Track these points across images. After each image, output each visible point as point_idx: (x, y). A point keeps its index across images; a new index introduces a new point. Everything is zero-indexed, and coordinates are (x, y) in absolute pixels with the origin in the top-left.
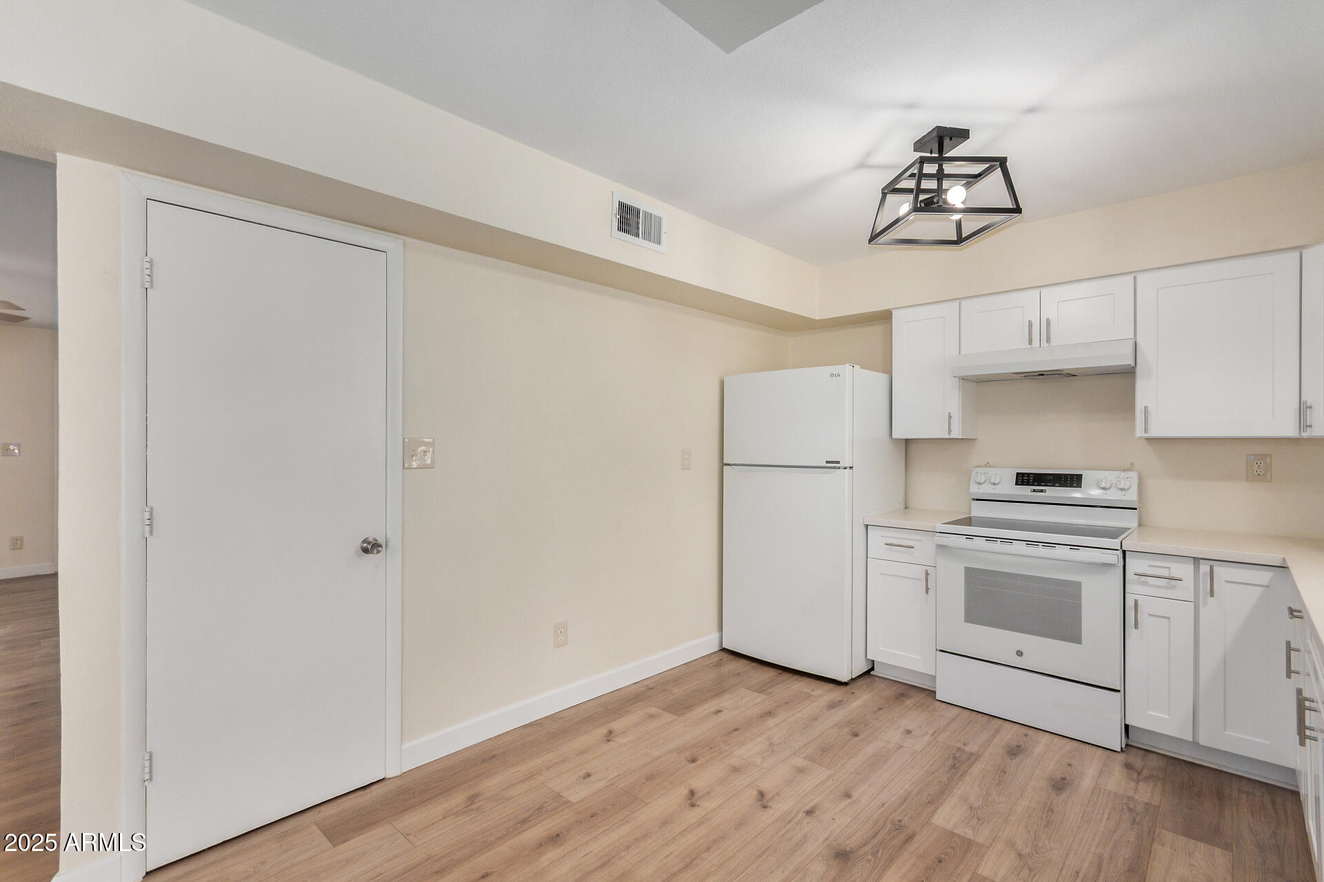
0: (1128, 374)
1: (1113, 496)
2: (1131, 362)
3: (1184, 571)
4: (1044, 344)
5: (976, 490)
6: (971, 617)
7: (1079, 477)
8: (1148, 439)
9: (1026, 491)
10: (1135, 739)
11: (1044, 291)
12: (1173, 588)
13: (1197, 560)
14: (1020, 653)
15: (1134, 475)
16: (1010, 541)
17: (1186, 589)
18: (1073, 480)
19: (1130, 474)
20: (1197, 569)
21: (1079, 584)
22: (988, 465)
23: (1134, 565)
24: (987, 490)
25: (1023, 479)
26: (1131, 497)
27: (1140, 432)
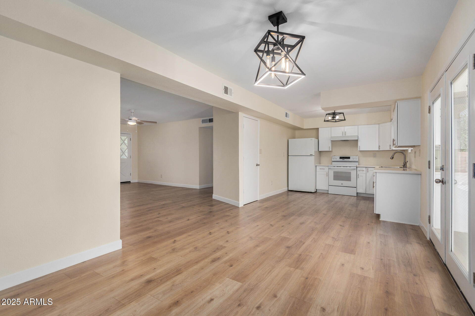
0: (357, 140)
1: (355, 160)
2: (357, 139)
3: (364, 169)
4: (345, 136)
5: (333, 160)
6: (334, 179)
7: (350, 157)
8: (360, 151)
9: (341, 160)
10: (359, 195)
11: (345, 127)
12: (363, 172)
13: (366, 167)
14: (342, 184)
15: (358, 157)
16: (341, 167)
17: (365, 172)
18: (349, 158)
19: (357, 157)
20: (366, 169)
21: (350, 173)
22: (335, 156)
23: (358, 169)
24: (335, 160)
25: (341, 158)
26: (357, 160)
27: (359, 150)
